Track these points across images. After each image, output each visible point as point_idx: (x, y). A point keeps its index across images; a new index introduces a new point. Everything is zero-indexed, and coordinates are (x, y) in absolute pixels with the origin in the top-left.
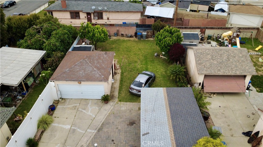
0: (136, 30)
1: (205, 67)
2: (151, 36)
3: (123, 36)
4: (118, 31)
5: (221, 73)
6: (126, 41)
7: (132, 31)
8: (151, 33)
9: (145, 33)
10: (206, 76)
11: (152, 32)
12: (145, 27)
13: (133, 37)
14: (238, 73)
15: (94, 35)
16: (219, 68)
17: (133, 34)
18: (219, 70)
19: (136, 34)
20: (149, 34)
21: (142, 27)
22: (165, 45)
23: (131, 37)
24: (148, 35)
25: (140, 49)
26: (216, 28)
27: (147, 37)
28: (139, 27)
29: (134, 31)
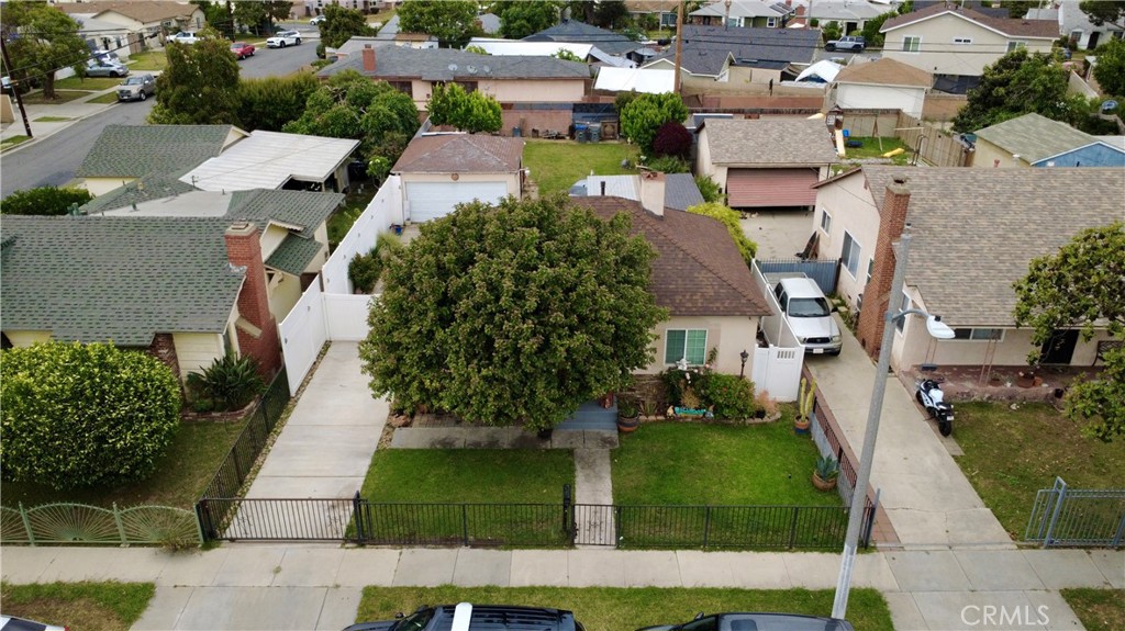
0: (573, 120)
1: (727, 151)
2: (613, 134)
3: (538, 137)
4: (523, 122)
5: (762, 162)
6: (546, 144)
7: (562, 123)
8: (613, 127)
9: (598, 125)
10: (731, 171)
11: (616, 125)
12: (596, 112)
13: (563, 138)
15: (469, 111)
16: (759, 153)
17: (565, 131)
18: (759, 157)
19: (572, 131)
20: (609, 129)
21: (588, 112)
23: (558, 137)
24: (605, 134)
25: (583, 158)
26: (788, 113)
27: (603, 137)
28: (581, 111)
29: (568, 123)
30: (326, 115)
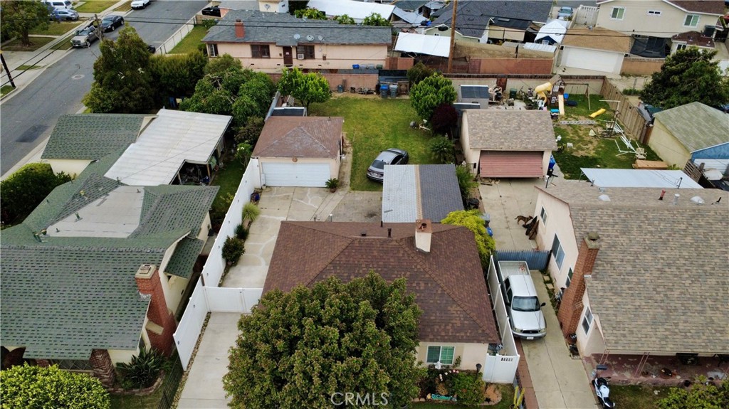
0: (379, 81)
1: (481, 139)
2: (406, 91)
3: (355, 92)
4: (345, 82)
5: (504, 148)
6: (360, 100)
7: (371, 81)
8: (406, 86)
9: (395, 87)
10: (483, 153)
11: (408, 85)
12: (395, 76)
13: (372, 93)
14: (530, 148)
15: (306, 89)
16: (502, 140)
17: (373, 89)
18: (502, 143)
19: (378, 87)
20: (403, 87)
21: (389, 75)
22: (425, 106)
23: (369, 93)
24: (401, 91)
27: (399, 93)
28: (384, 75)
29: (375, 83)
30: (209, 98)
